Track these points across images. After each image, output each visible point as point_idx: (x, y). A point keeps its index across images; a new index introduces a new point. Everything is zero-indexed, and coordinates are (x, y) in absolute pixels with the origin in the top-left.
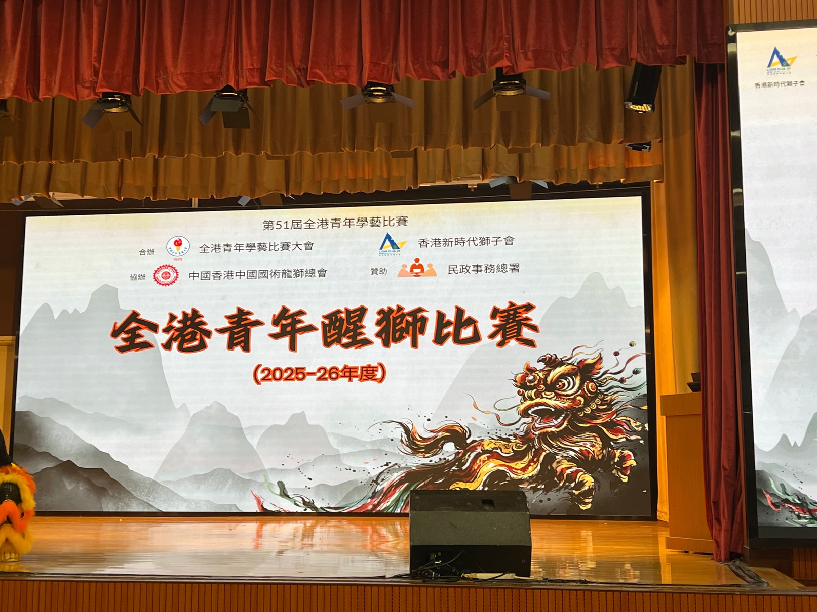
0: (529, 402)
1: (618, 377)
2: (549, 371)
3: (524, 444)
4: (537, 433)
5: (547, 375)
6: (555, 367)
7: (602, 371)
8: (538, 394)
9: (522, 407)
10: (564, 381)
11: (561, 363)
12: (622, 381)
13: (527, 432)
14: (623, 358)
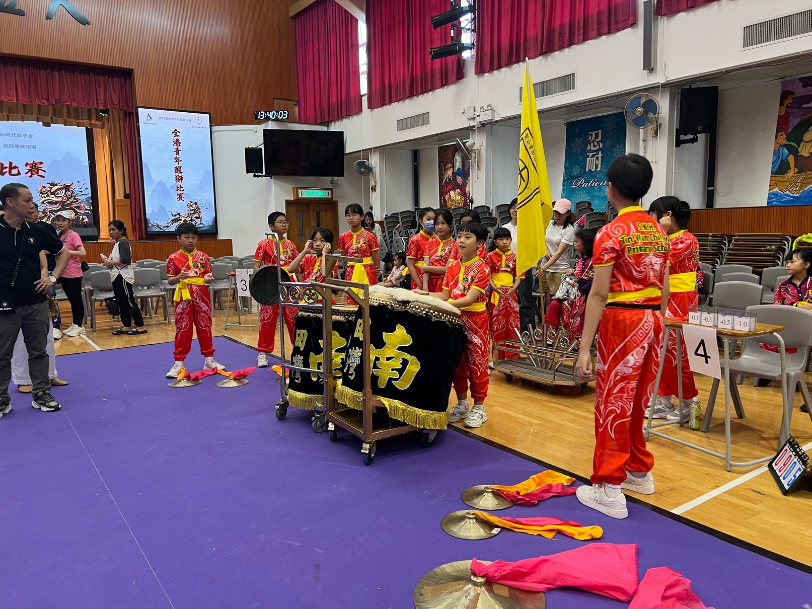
0: (44, 199)
1: (80, 190)
2: (52, 188)
3: (43, 214)
4: (49, 210)
5: (51, 189)
6: (54, 186)
7: (73, 188)
8: (48, 196)
9: (41, 201)
10: (58, 191)
11: (57, 185)
12: (81, 192)
13: (44, 210)
14: (81, 184)
